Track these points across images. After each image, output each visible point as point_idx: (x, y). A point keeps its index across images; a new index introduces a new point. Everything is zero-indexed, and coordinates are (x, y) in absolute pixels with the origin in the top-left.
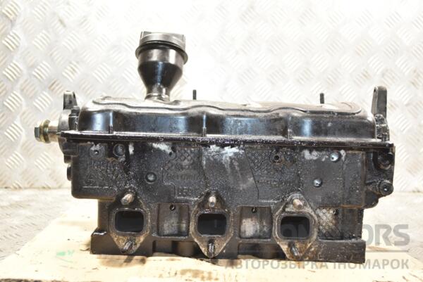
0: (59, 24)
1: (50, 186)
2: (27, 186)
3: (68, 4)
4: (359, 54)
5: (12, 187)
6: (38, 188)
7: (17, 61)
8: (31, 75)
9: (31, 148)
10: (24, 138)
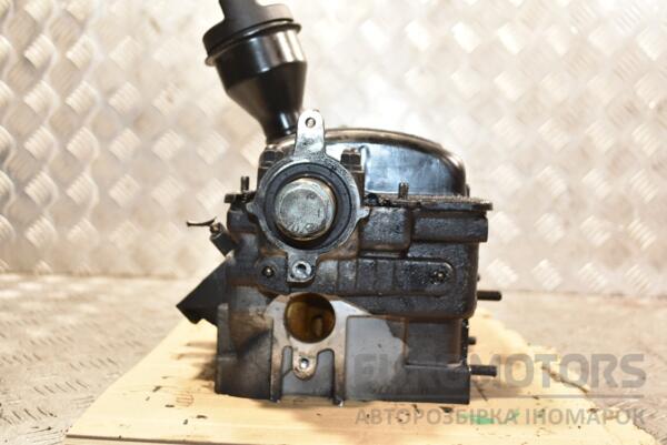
0: (150, 27)
1: (134, 274)
4: (620, 75)
5: (77, 272)
7: (89, 82)
8: (107, 104)
9: (105, 215)
10: (95, 199)
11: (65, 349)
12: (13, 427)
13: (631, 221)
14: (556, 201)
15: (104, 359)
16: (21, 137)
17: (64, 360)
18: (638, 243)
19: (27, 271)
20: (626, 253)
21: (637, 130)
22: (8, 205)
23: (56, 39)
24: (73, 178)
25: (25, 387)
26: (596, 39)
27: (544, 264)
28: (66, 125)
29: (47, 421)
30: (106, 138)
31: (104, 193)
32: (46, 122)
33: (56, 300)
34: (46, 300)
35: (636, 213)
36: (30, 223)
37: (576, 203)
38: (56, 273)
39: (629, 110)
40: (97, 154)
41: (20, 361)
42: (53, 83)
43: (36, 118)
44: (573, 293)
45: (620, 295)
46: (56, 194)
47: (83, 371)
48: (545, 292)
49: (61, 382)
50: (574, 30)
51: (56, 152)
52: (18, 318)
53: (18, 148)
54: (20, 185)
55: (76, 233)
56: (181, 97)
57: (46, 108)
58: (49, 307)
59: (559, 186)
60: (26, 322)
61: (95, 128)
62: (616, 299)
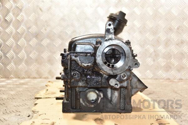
0: (40, 10)
1: (37, 77)
2: (27, 77)
3: (43, 2)
4: (167, 20)
5: (21, 77)
6: (32, 78)
7: (23, 26)
8: (28, 32)
9: (29, 61)
10: (26, 57)
11: (21, 96)
12: (10, 115)
13: (171, 59)
14: (151, 54)
15: (32, 98)
16: (5, 41)
17: (21, 99)
18: (173, 65)
19: (7, 78)
20: (170, 68)
21: (172, 35)
22: (2, 60)
23: (14, 14)
24: (20, 52)
25: (12, 106)
26: (160, 10)
27: (148, 71)
28: (17, 37)
29: (19, 113)
30: (28, 41)
31: (28, 56)
32: (12, 37)
33: (16, 85)
34: (14, 85)
35: (172, 57)
36: (8, 64)
37: (156, 55)
38: (15, 78)
39: (170, 29)
40: (26, 45)
41: (9, 99)
42: (13, 26)
43: (9, 36)
44: (157, 79)
45: (169, 79)
46: (15, 56)
47: (26, 101)
48: (149, 79)
49: (21, 104)
50: (154, 8)
51: (14, 45)
52: (7, 89)
53: (4, 44)
54: (5, 54)
55: (20, 67)
56: (48, 29)
57: (11, 33)
58: (15, 86)
59: (152, 50)
60: (9, 90)
61: (25, 38)
62: (168, 80)
